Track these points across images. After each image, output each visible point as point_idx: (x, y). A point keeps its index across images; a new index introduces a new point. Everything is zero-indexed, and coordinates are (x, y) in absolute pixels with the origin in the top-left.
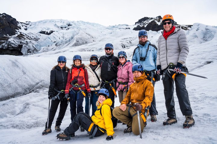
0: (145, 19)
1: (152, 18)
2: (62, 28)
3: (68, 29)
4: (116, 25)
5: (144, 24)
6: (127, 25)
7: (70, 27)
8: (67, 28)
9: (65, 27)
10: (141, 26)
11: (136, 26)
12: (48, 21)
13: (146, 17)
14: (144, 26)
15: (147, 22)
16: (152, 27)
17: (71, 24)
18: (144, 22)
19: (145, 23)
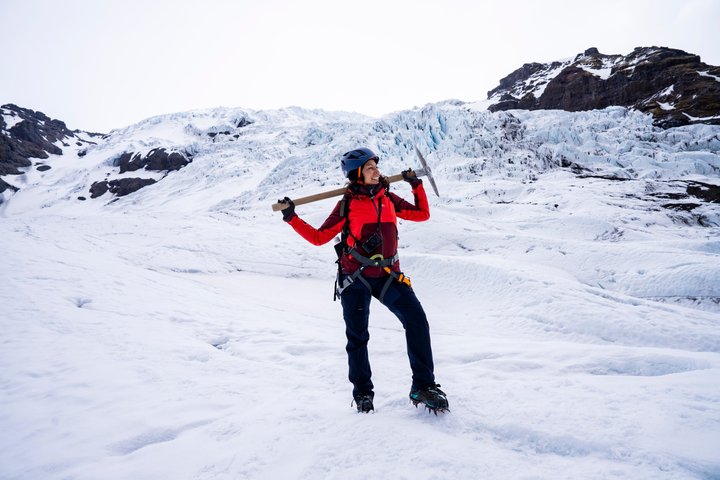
0: (530, 69)
1: (556, 65)
2: (212, 135)
3: (237, 136)
4: (416, 108)
5: (529, 87)
6: (459, 103)
7: (242, 129)
8: (231, 136)
9: (227, 133)
10: (520, 97)
11: (496, 100)
12: (168, 118)
13: (530, 62)
14: (531, 95)
15: (541, 80)
16: (568, 94)
17: (251, 117)
18: (528, 82)
19: (532, 82)
